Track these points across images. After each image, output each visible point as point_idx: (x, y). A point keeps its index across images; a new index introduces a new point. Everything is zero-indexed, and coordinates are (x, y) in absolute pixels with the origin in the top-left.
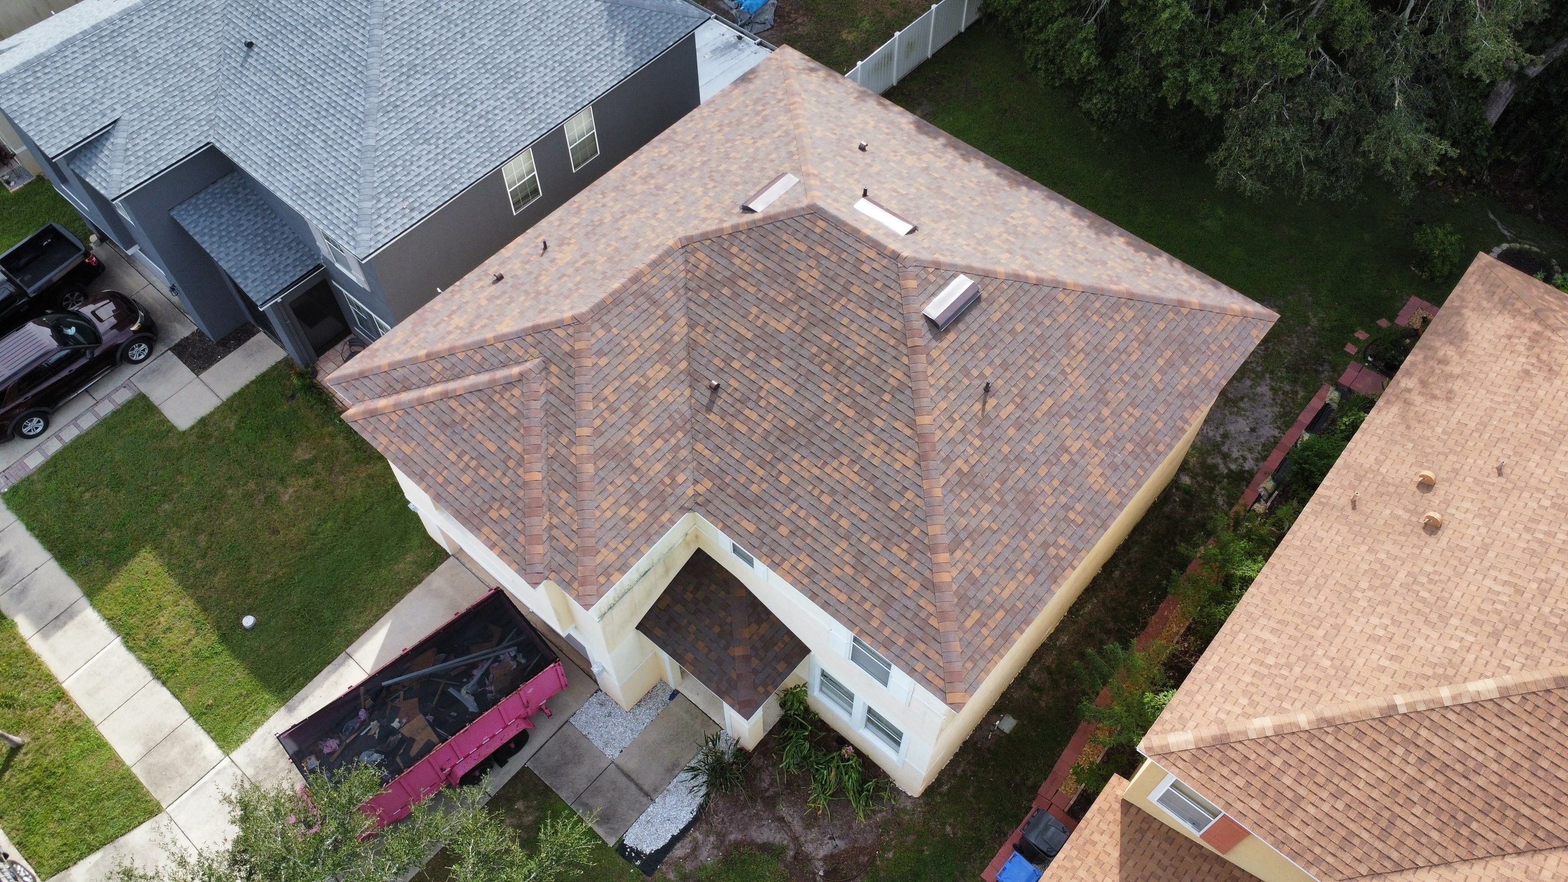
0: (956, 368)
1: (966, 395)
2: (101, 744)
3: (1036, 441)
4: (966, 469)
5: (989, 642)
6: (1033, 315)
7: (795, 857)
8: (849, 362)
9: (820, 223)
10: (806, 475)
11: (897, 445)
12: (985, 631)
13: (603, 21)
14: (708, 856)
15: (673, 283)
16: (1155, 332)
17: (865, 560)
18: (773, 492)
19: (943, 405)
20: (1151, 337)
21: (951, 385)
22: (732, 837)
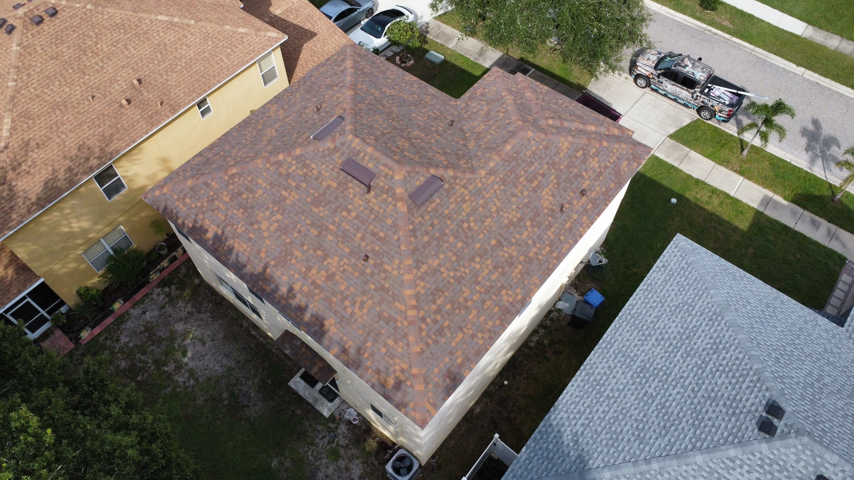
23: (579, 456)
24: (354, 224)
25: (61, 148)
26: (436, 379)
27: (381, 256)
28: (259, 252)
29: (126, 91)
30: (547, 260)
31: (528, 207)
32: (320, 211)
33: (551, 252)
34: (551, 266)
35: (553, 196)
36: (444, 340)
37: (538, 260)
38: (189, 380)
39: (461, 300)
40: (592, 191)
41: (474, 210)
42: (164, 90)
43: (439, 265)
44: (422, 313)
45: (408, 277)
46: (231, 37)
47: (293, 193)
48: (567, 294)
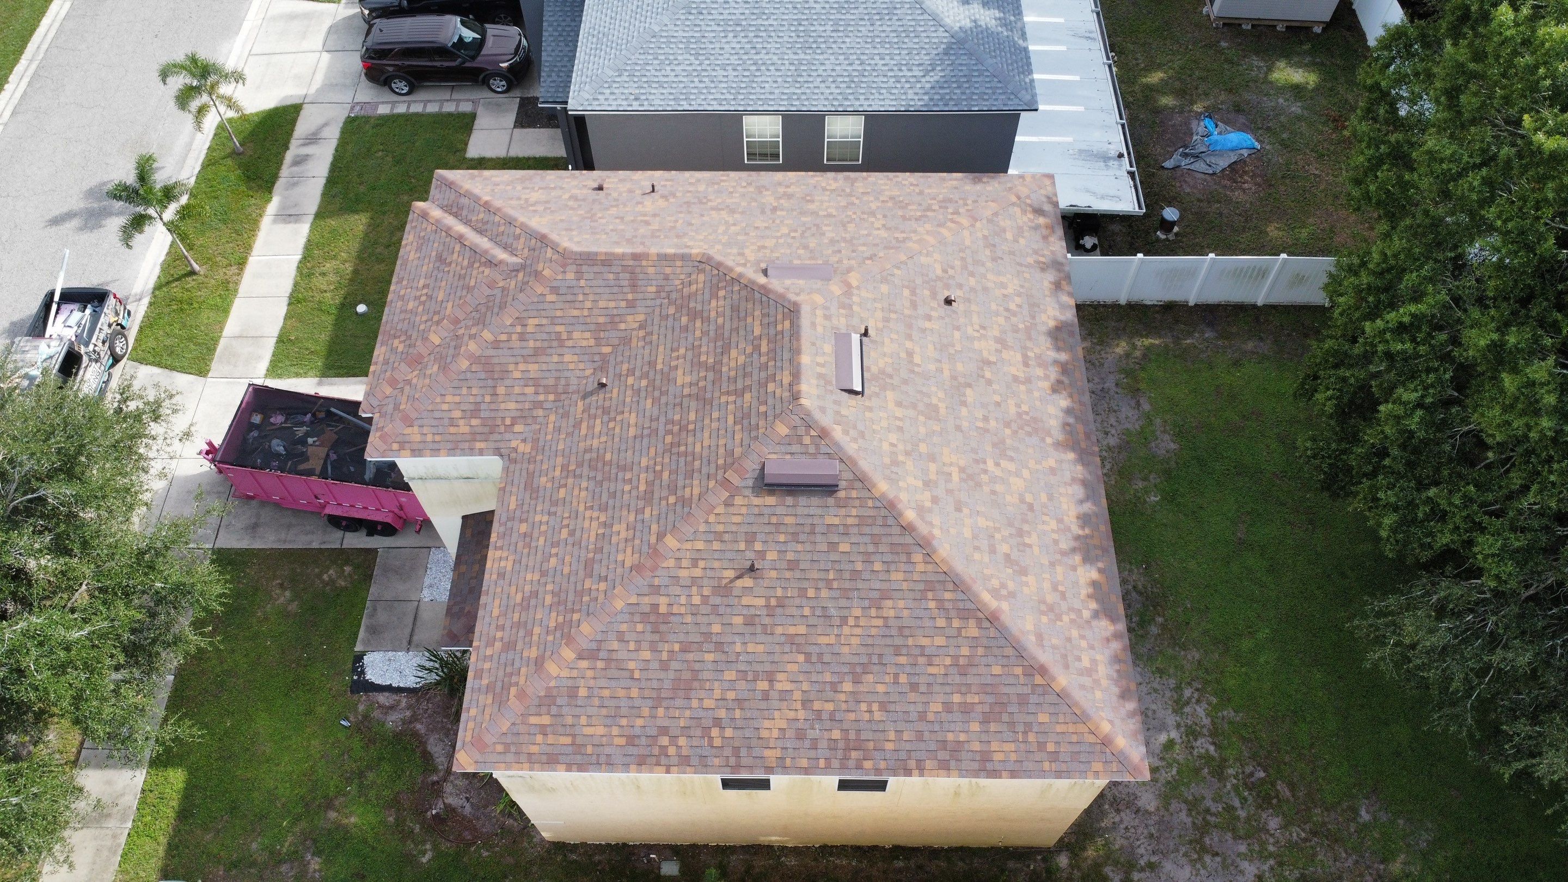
0: (745, 528)
1: (729, 555)
2: (225, 310)
3: (751, 647)
4: (663, 609)
5: (534, 749)
6: (871, 548)
7: (434, 783)
8: (682, 448)
9: (787, 323)
10: (575, 504)
11: (637, 542)
12: (539, 738)
13: (935, 52)
14: (393, 721)
15: (664, 283)
16: (982, 670)
17: (533, 602)
18: (548, 495)
19: (700, 545)
20: (974, 670)
21: (726, 537)
22: (419, 726)
23: (946, 54)
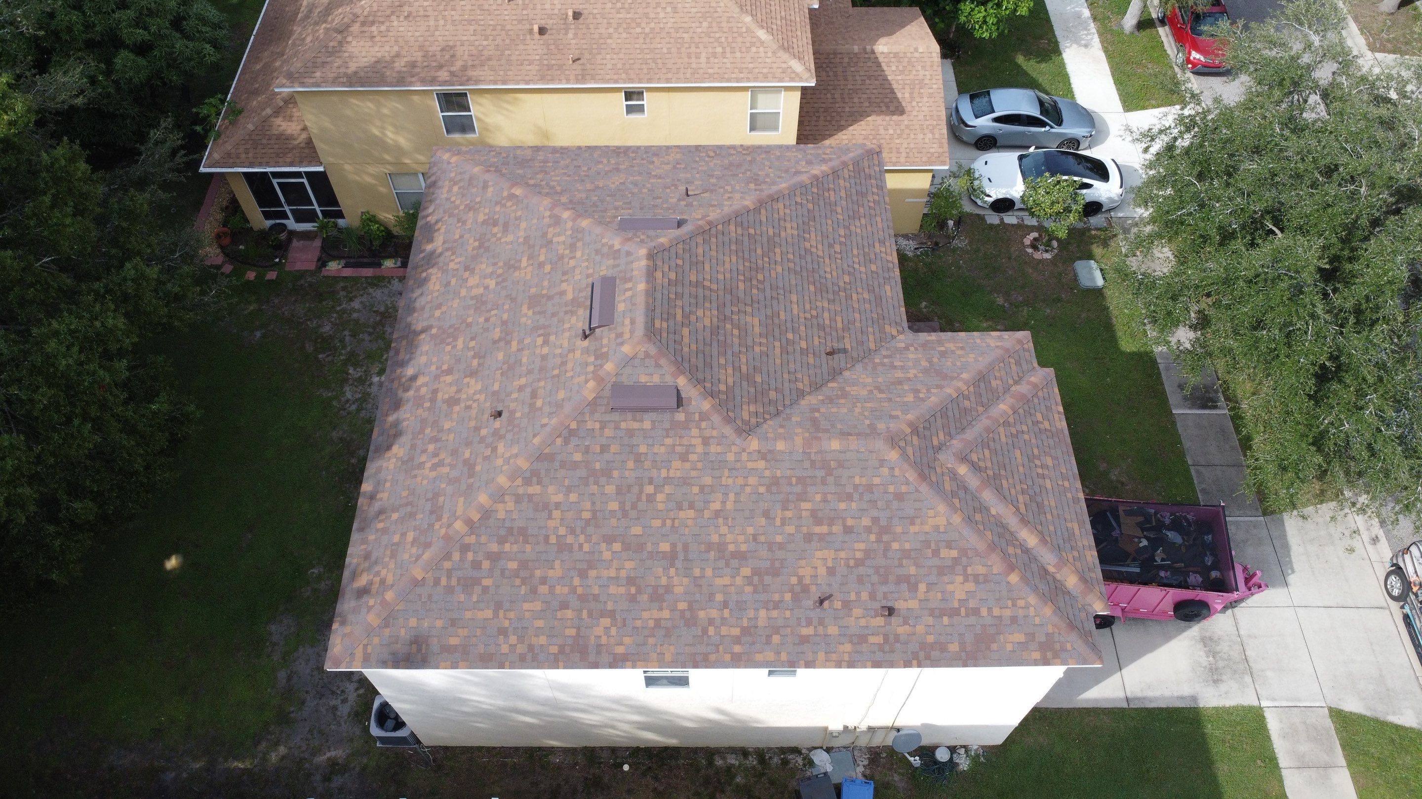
9: (657, 324)
24: (534, 362)
25: (427, 33)
26: (403, 632)
27: (510, 428)
28: (439, 307)
29: (553, 17)
30: (717, 646)
31: (770, 549)
32: (526, 315)
33: (737, 640)
34: (713, 657)
35: (831, 571)
36: (462, 598)
37: (705, 631)
38: (354, 403)
39: (538, 573)
40: (906, 623)
41: (685, 481)
42: (595, 46)
43: (558, 505)
44: (472, 539)
45: (502, 480)
46: (741, 35)
47: (530, 269)
48: (850, 755)
